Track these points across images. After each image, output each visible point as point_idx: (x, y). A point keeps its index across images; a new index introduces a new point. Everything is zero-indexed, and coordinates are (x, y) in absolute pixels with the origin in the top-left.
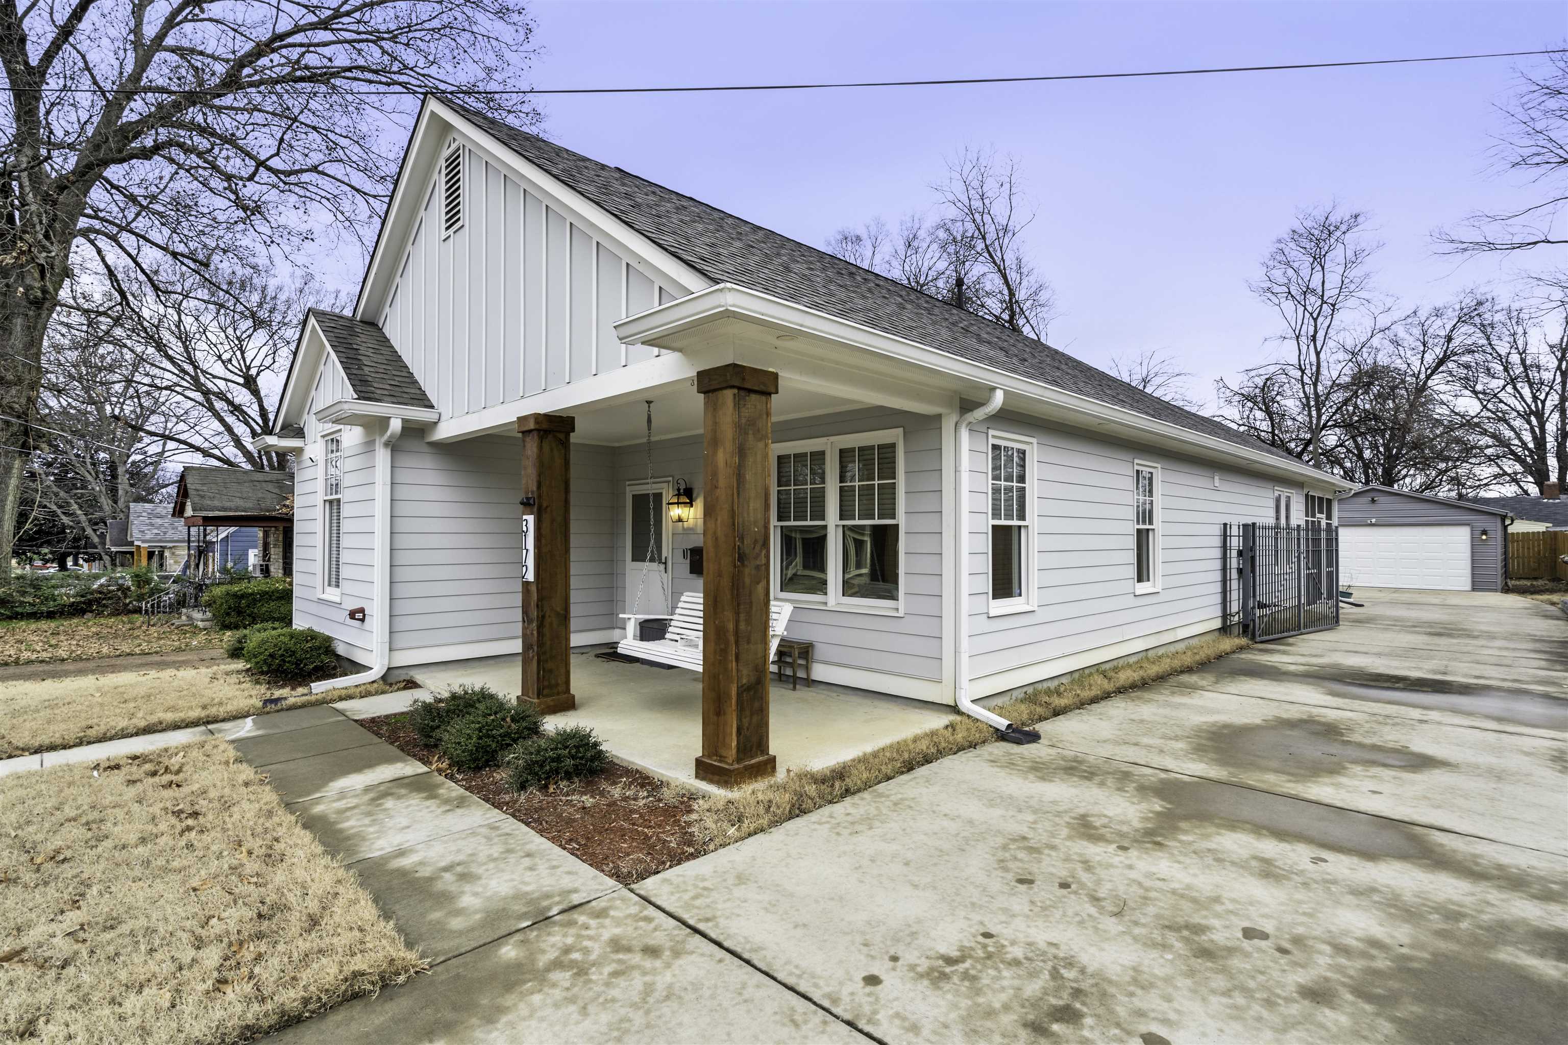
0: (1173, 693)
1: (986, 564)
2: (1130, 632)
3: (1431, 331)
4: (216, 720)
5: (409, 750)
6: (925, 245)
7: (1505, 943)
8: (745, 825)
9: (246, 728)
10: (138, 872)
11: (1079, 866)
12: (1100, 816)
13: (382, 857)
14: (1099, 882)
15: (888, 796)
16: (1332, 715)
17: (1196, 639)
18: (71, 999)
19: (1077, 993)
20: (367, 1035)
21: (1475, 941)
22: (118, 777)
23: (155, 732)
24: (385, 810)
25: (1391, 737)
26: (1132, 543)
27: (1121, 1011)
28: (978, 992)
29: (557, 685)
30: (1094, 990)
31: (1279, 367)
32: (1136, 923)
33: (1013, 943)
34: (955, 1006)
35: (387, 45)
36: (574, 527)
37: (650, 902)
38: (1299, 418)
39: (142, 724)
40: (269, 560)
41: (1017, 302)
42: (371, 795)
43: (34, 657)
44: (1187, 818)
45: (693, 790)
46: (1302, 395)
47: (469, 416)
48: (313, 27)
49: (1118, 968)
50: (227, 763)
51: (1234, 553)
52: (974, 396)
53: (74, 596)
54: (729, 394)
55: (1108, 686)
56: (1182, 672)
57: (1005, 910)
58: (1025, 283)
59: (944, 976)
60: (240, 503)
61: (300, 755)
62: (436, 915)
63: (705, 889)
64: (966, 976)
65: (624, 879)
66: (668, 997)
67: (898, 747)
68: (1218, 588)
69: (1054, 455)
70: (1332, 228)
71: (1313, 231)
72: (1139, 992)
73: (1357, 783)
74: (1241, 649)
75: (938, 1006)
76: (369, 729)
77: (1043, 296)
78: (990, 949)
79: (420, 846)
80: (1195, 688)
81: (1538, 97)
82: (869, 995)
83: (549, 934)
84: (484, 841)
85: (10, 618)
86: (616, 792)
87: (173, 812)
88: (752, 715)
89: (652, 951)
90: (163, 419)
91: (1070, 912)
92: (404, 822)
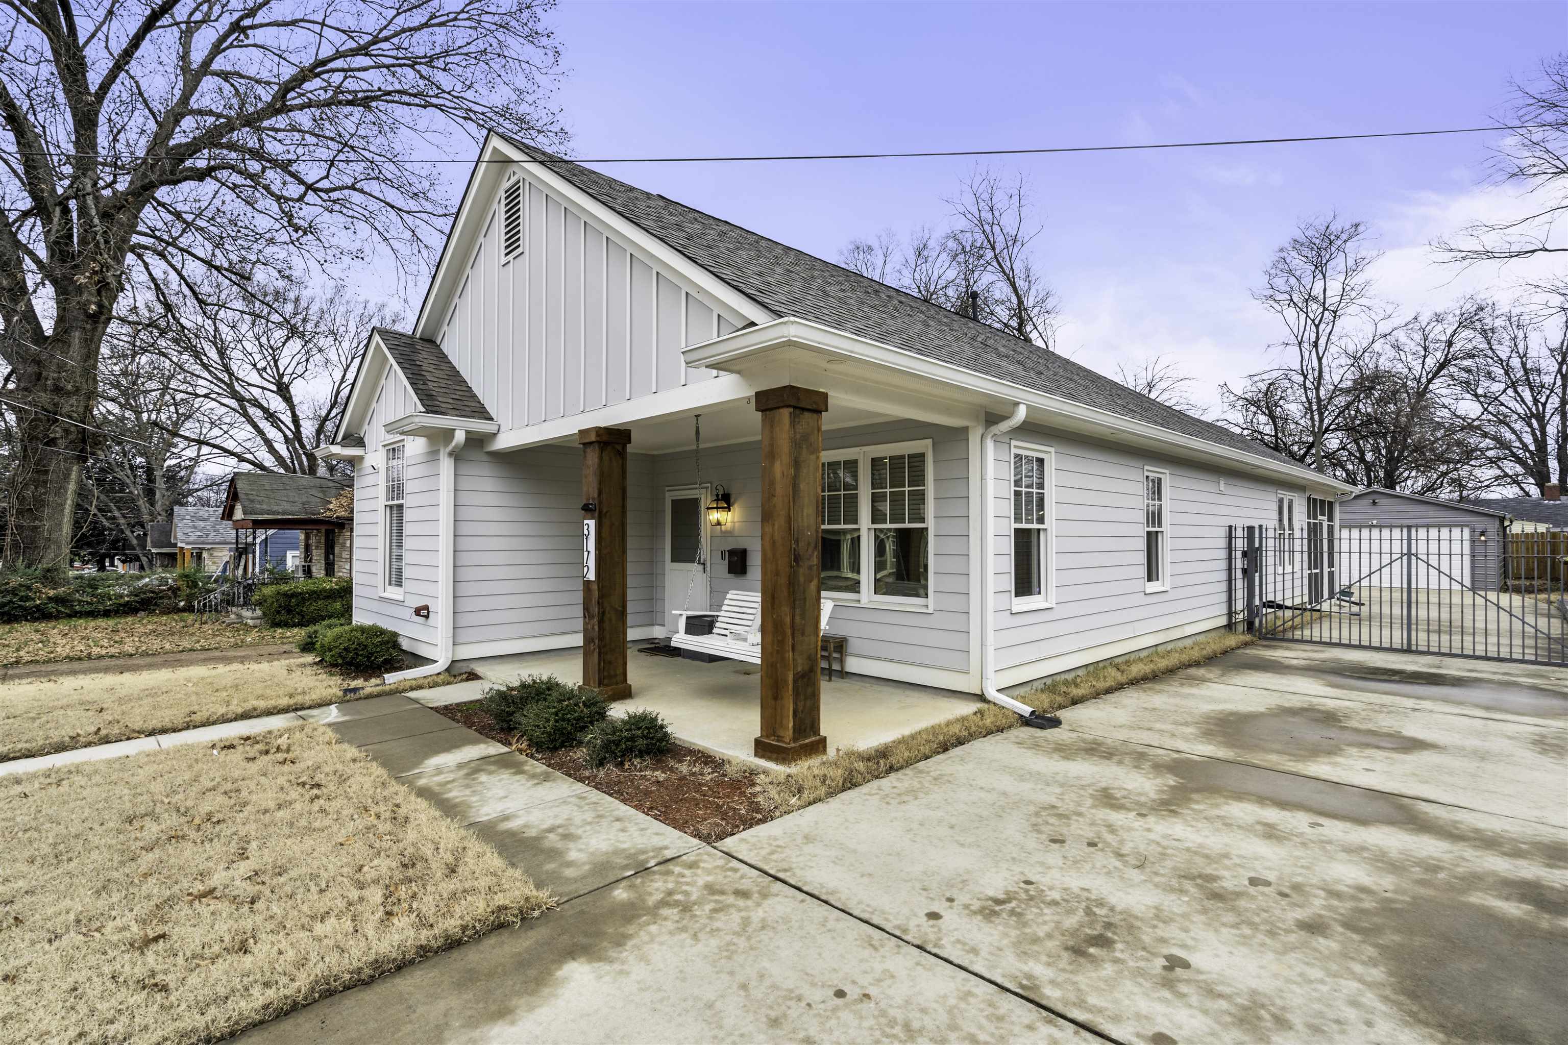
0: (1182, 685)
1: (1008, 564)
2: (1141, 628)
3: (1431, 336)
4: (303, 708)
5: (487, 732)
6: (935, 254)
7: (1477, 889)
8: (805, 796)
9: (333, 714)
10: (286, 830)
11: (1103, 829)
12: (1119, 789)
13: (490, 821)
14: (1122, 842)
15: (928, 772)
16: (1331, 704)
17: (1203, 636)
18: (270, 926)
19: (1109, 925)
20: (520, 954)
21: (1450, 887)
22: (236, 756)
23: (251, 717)
24: (481, 783)
25: (1385, 723)
26: (1142, 544)
27: (1146, 939)
28: (1025, 924)
29: (616, 675)
30: (1122, 923)
31: (1281, 372)
32: (1156, 874)
33: (1051, 889)
34: (1006, 935)
35: (424, 70)
36: (630, 531)
37: (733, 857)
38: (1302, 422)
39: (240, 710)
40: (311, 561)
41: (1025, 309)
42: (465, 771)
43: (104, 652)
44: (1198, 790)
45: (753, 767)
46: (1304, 400)
47: (528, 428)
48: (354, 52)
49: (1143, 908)
50: (329, 743)
51: (1239, 554)
52: (999, 410)
53: (128, 596)
54: (785, 413)
55: (1123, 679)
56: (1190, 666)
57: (1042, 864)
58: (1033, 292)
59: (994, 913)
60: (286, 506)
61: (389, 737)
62: (550, 866)
63: (778, 846)
64: (1012, 912)
65: (707, 839)
66: (763, 928)
67: (934, 730)
68: (1224, 586)
69: (1071, 463)
70: (1332, 237)
71: (1314, 240)
72: (1161, 925)
73: (1352, 762)
74: (1246, 644)
75: (992, 935)
76: (445, 715)
77: (1049, 305)
78: (1032, 893)
79: (520, 813)
80: (1203, 680)
81: (1534, 110)
82: (932, 926)
83: (652, 881)
84: (576, 808)
85: (70, 616)
86: (684, 768)
87: (298, 784)
88: (806, 699)
89: (743, 894)
90: (197, 425)
91: (1098, 865)
92: (502, 793)
